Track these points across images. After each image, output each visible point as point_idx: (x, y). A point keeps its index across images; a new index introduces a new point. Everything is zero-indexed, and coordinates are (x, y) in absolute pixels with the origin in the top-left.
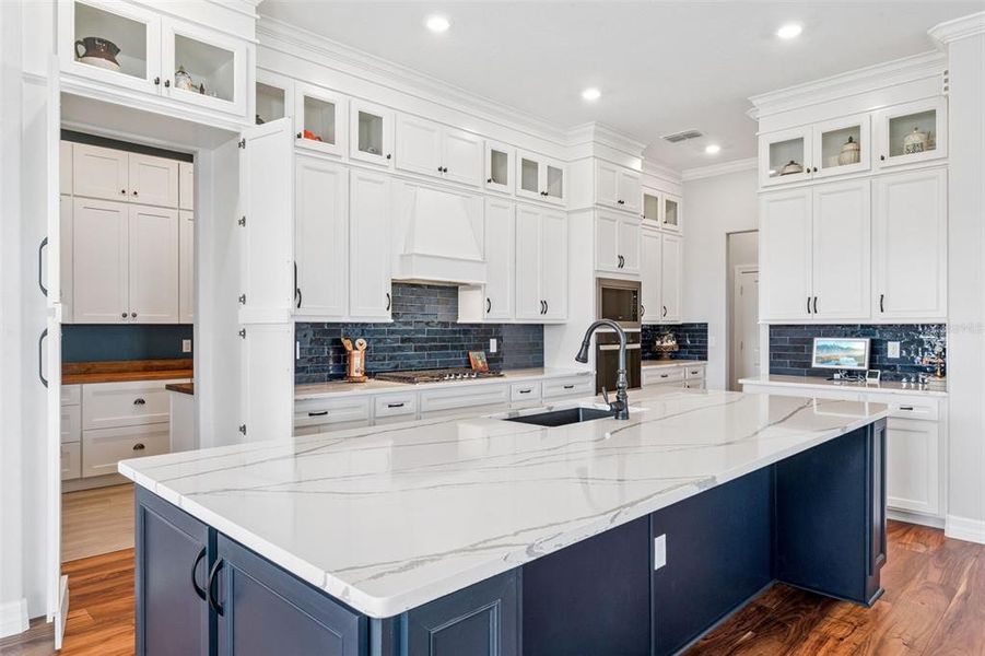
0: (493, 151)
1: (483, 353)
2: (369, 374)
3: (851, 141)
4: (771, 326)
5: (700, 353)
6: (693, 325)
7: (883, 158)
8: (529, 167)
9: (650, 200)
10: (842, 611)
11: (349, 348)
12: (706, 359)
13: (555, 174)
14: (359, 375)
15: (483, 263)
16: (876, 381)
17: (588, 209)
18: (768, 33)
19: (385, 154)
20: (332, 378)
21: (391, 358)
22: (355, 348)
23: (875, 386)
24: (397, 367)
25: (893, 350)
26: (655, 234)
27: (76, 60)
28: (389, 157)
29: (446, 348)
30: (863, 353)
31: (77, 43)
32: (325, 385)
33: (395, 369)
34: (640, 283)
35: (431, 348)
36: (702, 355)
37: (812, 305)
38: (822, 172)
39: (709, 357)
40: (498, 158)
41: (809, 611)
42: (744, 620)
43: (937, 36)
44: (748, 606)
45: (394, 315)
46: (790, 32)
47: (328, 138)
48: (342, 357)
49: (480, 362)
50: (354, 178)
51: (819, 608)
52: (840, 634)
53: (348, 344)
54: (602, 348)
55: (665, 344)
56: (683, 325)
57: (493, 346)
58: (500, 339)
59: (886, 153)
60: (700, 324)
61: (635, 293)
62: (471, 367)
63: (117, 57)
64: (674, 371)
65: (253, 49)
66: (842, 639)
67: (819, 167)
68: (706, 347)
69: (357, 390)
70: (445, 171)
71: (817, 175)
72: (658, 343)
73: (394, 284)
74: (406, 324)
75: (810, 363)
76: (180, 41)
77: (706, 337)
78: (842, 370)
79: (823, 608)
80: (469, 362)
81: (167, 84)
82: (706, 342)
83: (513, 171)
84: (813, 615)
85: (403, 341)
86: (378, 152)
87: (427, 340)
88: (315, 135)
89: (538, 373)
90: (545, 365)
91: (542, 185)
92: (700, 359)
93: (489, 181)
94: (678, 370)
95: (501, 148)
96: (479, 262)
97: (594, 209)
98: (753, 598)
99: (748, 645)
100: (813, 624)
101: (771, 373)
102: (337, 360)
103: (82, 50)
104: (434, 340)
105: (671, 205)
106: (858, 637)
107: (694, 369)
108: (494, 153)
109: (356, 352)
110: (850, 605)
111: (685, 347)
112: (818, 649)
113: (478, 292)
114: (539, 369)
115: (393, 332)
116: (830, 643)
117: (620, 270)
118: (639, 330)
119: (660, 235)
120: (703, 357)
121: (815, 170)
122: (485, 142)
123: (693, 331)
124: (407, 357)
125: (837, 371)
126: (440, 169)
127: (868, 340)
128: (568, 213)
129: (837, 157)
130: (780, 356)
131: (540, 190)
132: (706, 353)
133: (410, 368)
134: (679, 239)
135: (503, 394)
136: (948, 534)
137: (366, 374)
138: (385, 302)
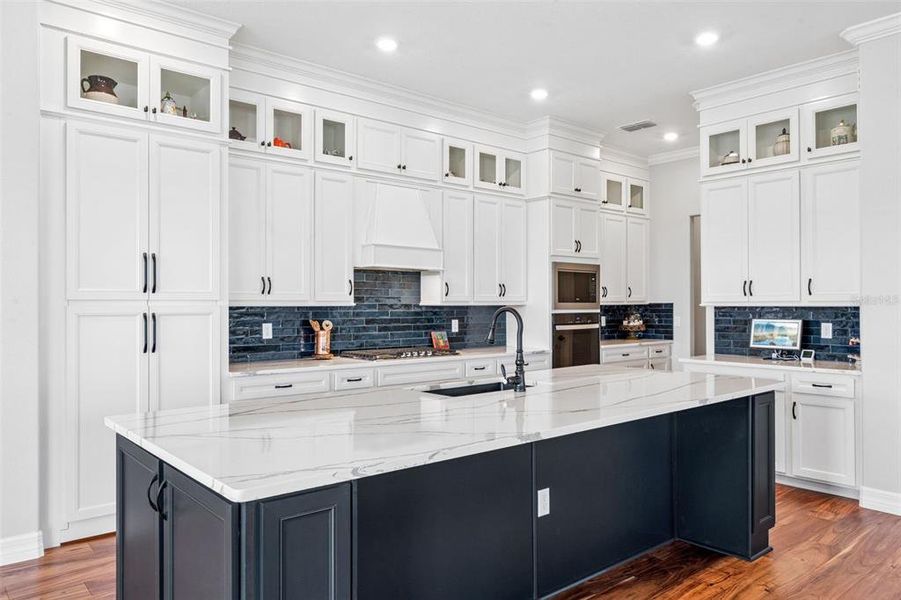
0: (451, 147)
1: (445, 333)
2: (334, 352)
3: (784, 132)
4: (715, 308)
5: (667, 332)
6: (659, 305)
7: (809, 150)
8: (487, 160)
9: (613, 186)
10: (725, 564)
11: (317, 328)
12: (671, 338)
13: (512, 165)
14: (325, 352)
15: (439, 250)
16: (810, 360)
17: (543, 198)
18: (689, 40)
19: (347, 156)
20: (303, 355)
21: (356, 337)
22: (322, 329)
23: (809, 365)
24: (362, 345)
25: (827, 331)
26: (620, 218)
27: (82, 96)
28: (351, 158)
29: (409, 328)
30: (795, 333)
31: (83, 81)
32: (296, 362)
33: (361, 347)
34: (599, 266)
35: (396, 329)
36: (668, 334)
37: (748, 288)
38: (756, 163)
39: (674, 338)
40: (456, 154)
41: (695, 563)
42: (632, 567)
43: (848, 38)
44: (642, 557)
45: (357, 299)
46: (707, 39)
47: (295, 145)
48: (311, 337)
49: (441, 341)
50: (318, 180)
51: (705, 561)
52: (713, 581)
53: (315, 325)
54: (558, 328)
55: (631, 324)
56: (650, 305)
57: (455, 326)
58: (461, 320)
59: (813, 145)
60: (666, 305)
61: (594, 275)
62: (432, 346)
63: (115, 90)
64: (637, 350)
65: (227, 75)
66: (711, 585)
67: (753, 157)
68: (671, 327)
69: (322, 366)
70: (404, 168)
71: (750, 165)
72: (625, 323)
73: (357, 271)
74: (370, 307)
75: (748, 343)
76: (165, 73)
77: (672, 316)
78: (778, 350)
79: (708, 561)
80: (431, 341)
81: (154, 111)
82: (672, 322)
83: (471, 164)
84: (695, 566)
85: (368, 322)
86: (341, 154)
87: (391, 321)
88: (285, 142)
89: (500, 352)
90: (507, 344)
91: (500, 176)
92: (666, 338)
93: (447, 175)
94: (641, 349)
95: (458, 144)
96: (436, 250)
97: (550, 197)
98: (648, 552)
99: (628, 586)
100: (692, 572)
101: (716, 352)
102: (307, 339)
103: (87, 85)
104: (398, 321)
105: (636, 190)
106: (726, 584)
107: (658, 348)
108: (453, 150)
109: (321, 333)
110: (735, 559)
111: (652, 327)
112: (687, 591)
113: (438, 276)
114: (502, 348)
115: (358, 315)
116: (700, 587)
117: (577, 254)
118: (599, 311)
119: (625, 218)
120: (669, 336)
121: (750, 161)
122: (443, 140)
123: (659, 311)
124: (373, 337)
125: (772, 350)
126: (399, 167)
127: (800, 322)
128: (526, 201)
129: (771, 148)
130: (724, 337)
131: (498, 181)
132: (672, 333)
133: (374, 346)
134: (645, 221)
135: (457, 371)
136: (863, 504)
137: (331, 352)
138: (347, 288)
